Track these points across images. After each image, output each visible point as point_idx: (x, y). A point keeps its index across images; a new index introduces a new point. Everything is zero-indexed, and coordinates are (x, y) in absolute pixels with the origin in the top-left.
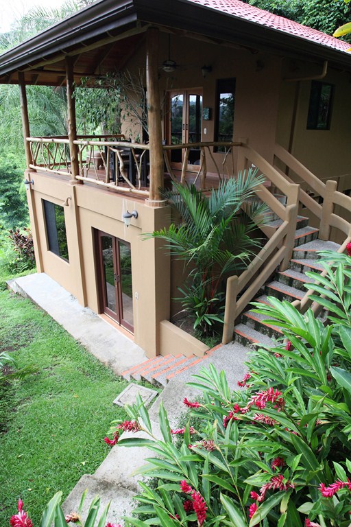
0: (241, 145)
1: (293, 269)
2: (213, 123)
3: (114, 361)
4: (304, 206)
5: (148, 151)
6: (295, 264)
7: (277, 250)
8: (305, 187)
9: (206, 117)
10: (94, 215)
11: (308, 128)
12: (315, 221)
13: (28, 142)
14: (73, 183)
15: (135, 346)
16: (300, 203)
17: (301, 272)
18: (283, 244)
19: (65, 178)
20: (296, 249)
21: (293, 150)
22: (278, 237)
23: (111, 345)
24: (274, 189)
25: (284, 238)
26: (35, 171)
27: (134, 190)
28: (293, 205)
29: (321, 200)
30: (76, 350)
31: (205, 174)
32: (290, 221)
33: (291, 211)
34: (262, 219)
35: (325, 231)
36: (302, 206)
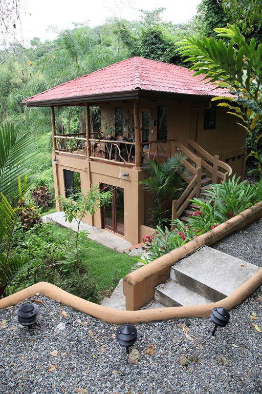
0: (173, 140)
1: (201, 198)
2: (156, 127)
3: (117, 248)
4: (205, 168)
5: (134, 146)
6: (202, 195)
7: (193, 189)
8: (204, 159)
9: (153, 124)
10: (101, 176)
11: (204, 129)
12: (210, 175)
13: (55, 139)
14: (88, 160)
15: (125, 241)
16: (202, 166)
17: (205, 199)
18: (195, 186)
19: (84, 158)
20: (202, 188)
21: (197, 141)
22: (193, 182)
23: (112, 242)
24: (189, 160)
25: (196, 183)
26: (58, 154)
27: (126, 163)
28: (199, 168)
29: (212, 165)
30: (96, 245)
31: (158, 155)
32: (198, 175)
33: (199, 170)
34: (185, 175)
35: (215, 179)
36: (203, 168)
